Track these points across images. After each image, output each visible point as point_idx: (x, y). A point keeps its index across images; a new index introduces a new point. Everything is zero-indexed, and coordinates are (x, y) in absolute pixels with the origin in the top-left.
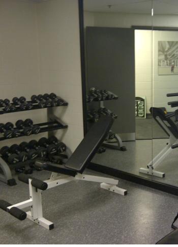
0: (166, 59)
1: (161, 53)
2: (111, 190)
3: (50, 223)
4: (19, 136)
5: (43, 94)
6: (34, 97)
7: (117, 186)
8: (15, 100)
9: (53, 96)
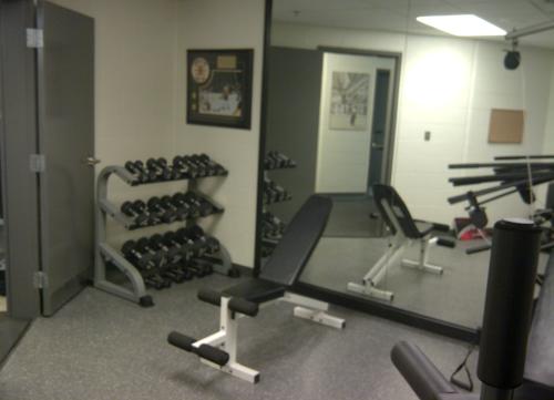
0: (344, 101)
1: (336, 91)
2: (316, 319)
3: (254, 373)
4: (158, 223)
5: (190, 154)
6: (177, 159)
7: (326, 312)
8: (150, 162)
9: (204, 158)
